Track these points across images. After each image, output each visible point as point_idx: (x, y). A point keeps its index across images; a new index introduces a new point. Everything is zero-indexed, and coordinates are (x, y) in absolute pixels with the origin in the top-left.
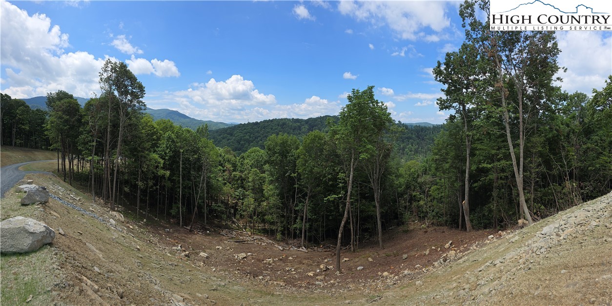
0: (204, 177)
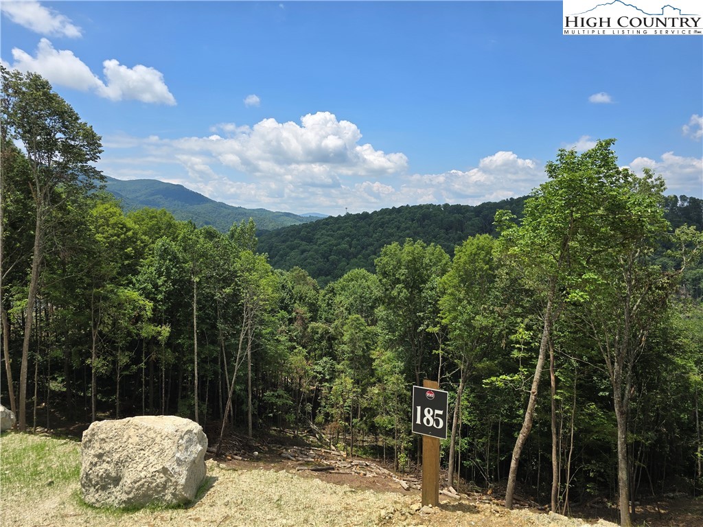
0: (246, 334)
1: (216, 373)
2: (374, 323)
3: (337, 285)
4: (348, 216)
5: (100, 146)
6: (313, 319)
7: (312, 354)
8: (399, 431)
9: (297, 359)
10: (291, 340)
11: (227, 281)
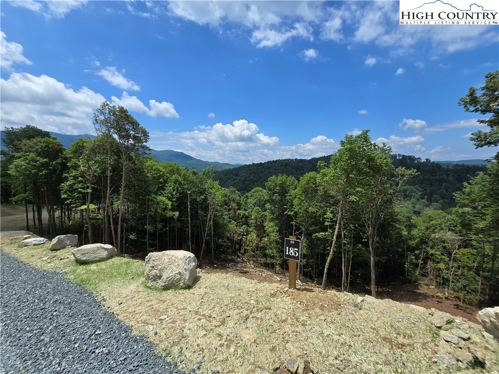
0: (211, 216)
1: (198, 232)
2: (265, 210)
3: (249, 194)
4: (254, 164)
5: (149, 136)
6: (239, 209)
7: (239, 224)
8: (276, 256)
9: (232, 226)
10: (229, 218)
11: (202, 193)
